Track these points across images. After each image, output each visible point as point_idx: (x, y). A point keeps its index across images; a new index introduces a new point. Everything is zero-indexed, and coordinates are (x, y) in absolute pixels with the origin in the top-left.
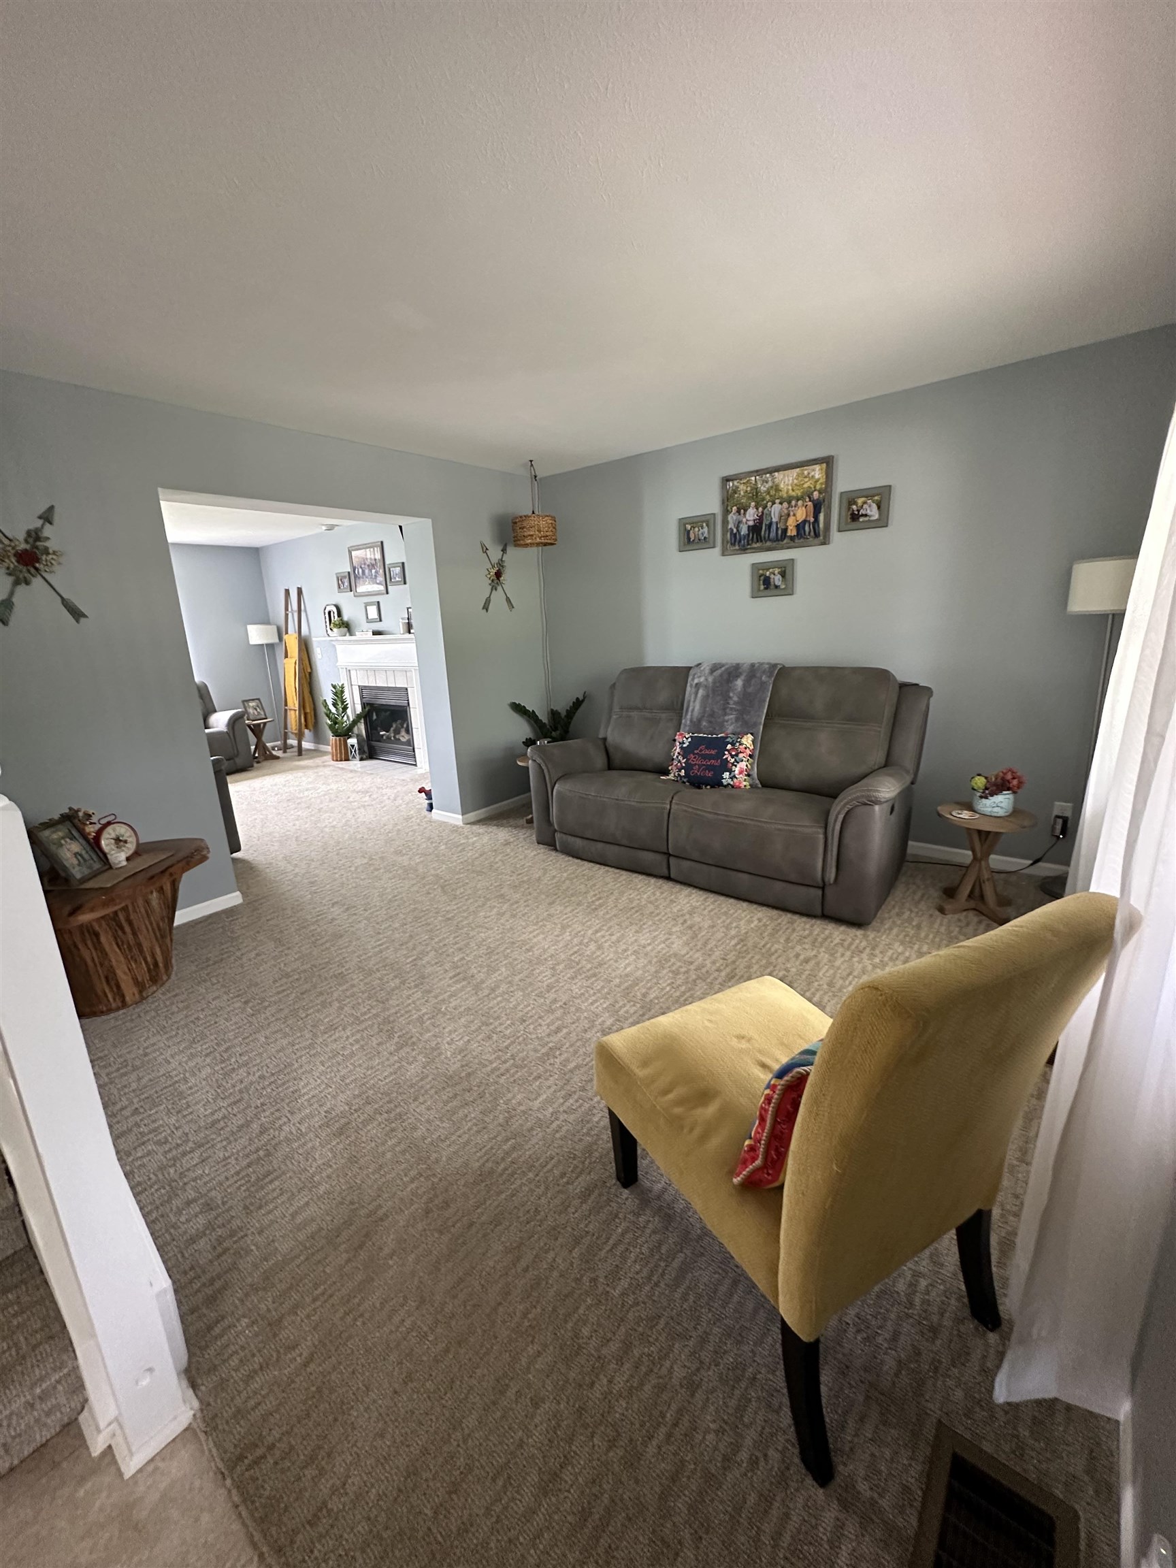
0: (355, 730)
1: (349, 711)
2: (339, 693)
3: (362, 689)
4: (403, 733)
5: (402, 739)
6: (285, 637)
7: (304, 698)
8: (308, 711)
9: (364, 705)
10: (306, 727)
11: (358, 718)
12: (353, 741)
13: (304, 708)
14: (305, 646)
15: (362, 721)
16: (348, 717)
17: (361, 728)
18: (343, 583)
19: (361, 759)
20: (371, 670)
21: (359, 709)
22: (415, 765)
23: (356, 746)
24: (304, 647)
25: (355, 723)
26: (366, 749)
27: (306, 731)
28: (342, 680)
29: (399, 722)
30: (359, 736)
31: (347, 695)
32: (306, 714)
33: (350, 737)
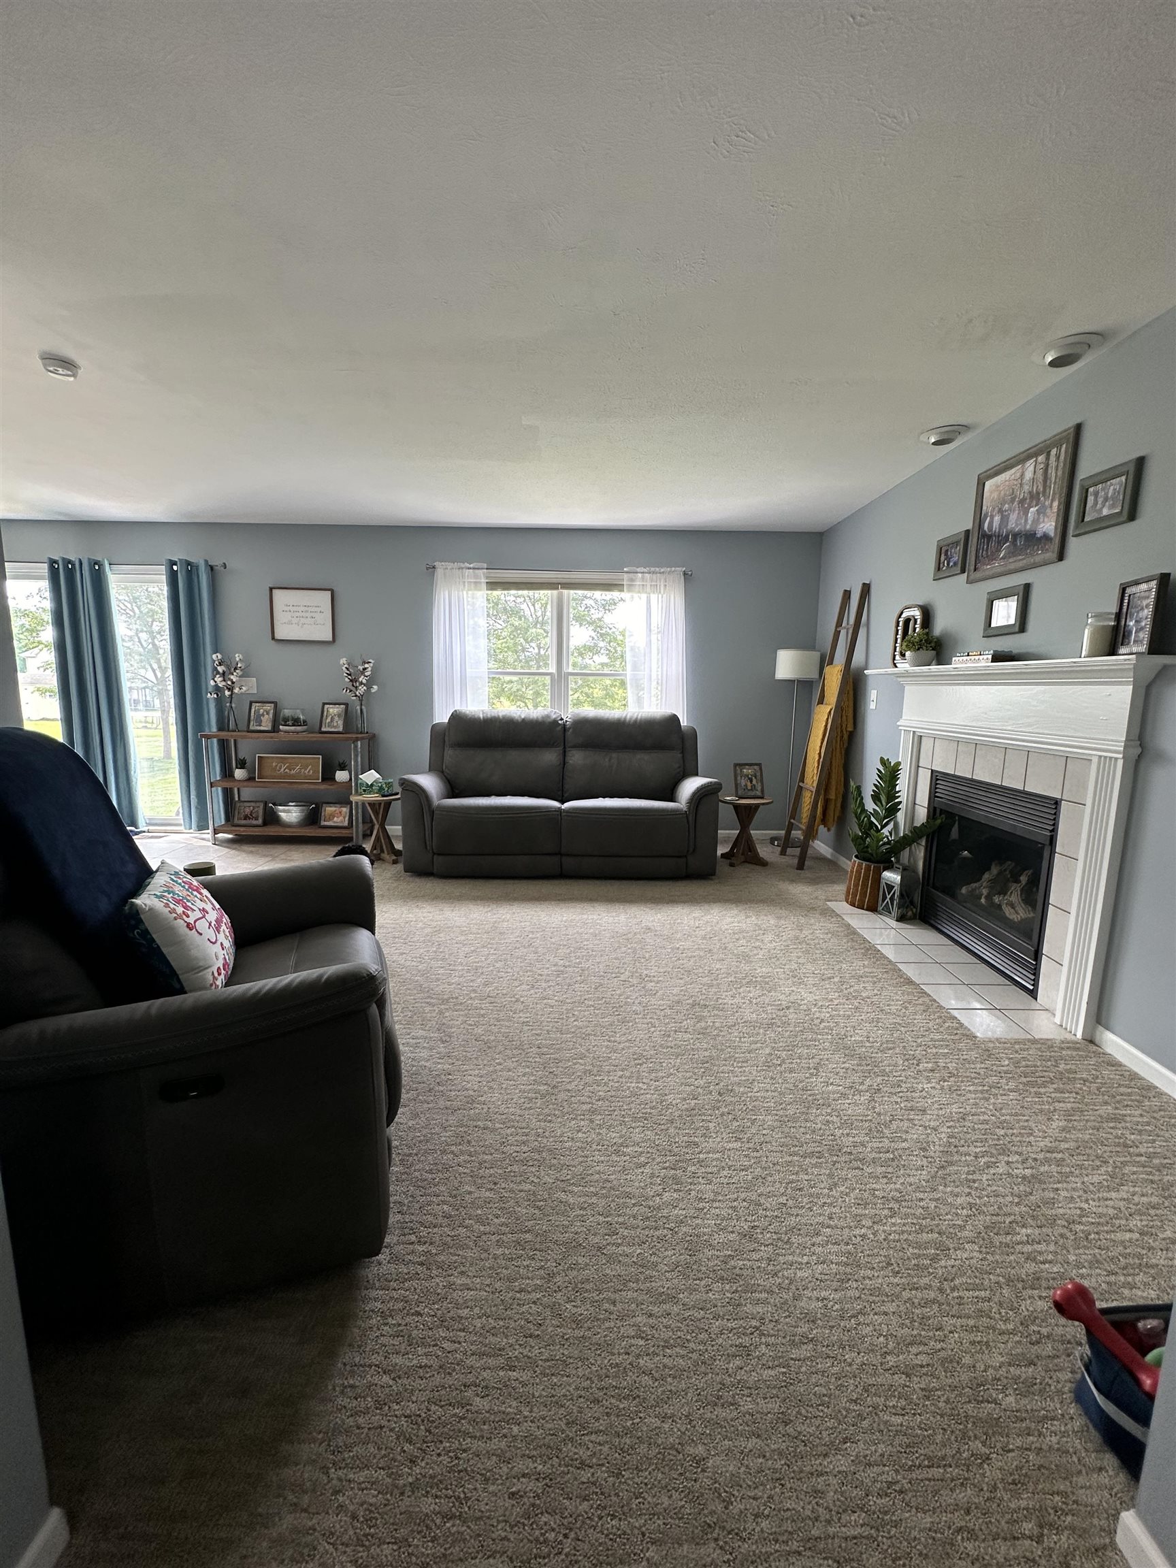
0: (905, 854)
1: (900, 816)
2: (890, 774)
3: (936, 777)
4: (1015, 896)
5: (1008, 911)
6: (827, 669)
7: (829, 774)
8: (832, 796)
9: (933, 811)
10: (824, 821)
11: (916, 834)
12: (892, 877)
13: (827, 790)
14: (854, 686)
15: (923, 842)
16: (896, 826)
17: (918, 855)
18: (948, 559)
19: (901, 919)
20: (967, 742)
21: (922, 815)
22: (1033, 993)
23: (897, 888)
24: (850, 688)
25: (906, 842)
26: (917, 898)
27: (822, 829)
28: (903, 757)
29: (1009, 865)
30: (906, 871)
31: (902, 785)
32: (827, 802)
33: (890, 867)
